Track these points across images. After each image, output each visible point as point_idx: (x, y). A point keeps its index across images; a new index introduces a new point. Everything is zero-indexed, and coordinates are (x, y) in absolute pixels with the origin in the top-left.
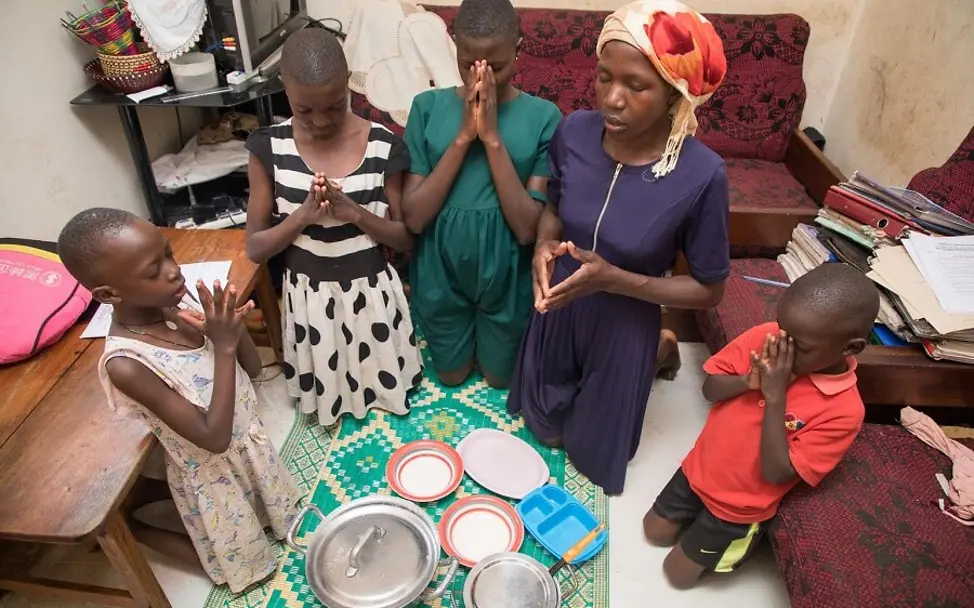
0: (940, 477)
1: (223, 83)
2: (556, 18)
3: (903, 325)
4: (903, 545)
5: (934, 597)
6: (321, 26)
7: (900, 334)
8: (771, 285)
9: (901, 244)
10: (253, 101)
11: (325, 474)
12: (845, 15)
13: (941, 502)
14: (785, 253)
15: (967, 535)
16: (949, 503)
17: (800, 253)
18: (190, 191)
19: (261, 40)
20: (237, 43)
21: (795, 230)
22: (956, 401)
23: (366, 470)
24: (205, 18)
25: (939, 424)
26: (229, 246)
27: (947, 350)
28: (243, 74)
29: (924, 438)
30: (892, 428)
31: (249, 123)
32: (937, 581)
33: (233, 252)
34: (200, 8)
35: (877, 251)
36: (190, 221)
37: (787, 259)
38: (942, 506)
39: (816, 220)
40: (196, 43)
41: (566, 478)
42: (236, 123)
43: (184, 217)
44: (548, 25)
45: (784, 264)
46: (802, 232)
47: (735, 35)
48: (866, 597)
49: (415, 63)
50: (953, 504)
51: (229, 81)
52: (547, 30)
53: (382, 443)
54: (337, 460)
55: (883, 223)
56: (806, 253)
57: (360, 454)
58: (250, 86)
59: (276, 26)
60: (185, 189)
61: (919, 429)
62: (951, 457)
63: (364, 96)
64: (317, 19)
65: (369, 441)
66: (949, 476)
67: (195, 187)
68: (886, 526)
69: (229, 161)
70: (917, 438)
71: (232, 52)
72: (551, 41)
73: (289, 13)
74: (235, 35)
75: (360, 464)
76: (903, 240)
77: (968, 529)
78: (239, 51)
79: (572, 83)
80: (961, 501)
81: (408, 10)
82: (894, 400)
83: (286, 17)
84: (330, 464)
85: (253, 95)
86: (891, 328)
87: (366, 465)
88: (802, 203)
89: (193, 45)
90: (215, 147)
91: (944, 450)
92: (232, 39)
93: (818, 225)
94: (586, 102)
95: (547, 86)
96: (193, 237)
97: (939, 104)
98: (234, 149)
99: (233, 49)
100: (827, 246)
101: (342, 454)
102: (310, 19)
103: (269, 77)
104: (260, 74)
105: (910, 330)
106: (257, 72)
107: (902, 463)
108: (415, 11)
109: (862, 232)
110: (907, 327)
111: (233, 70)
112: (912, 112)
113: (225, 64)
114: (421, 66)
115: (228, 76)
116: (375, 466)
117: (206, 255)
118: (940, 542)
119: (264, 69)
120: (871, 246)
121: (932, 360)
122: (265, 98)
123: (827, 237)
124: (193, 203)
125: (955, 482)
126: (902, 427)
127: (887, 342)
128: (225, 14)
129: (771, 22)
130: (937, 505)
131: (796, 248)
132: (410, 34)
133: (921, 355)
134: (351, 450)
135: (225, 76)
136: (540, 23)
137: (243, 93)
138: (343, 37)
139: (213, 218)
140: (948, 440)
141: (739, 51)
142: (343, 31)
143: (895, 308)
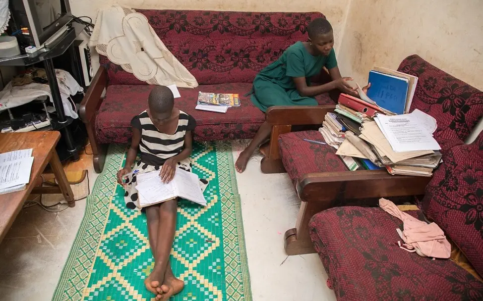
0: (398, 230)
1: (23, 52)
2: (204, 15)
3: (377, 159)
4: (384, 266)
5: (400, 290)
6: (80, 20)
7: (376, 164)
8: (316, 143)
9: (374, 120)
10: (42, 62)
11: (99, 253)
12: (342, 12)
13: (399, 242)
14: (322, 127)
15: (412, 257)
16: (403, 242)
17: (329, 127)
18: (9, 111)
19: (44, 29)
20: (30, 30)
21: (326, 116)
22: (403, 193)
23: (121, 247)
24: (10, 17)
25: (396, 205)
26: (32, 141)
27: (397, 170)
28: (34, 48)
29: (390, 213)
30: (375, 209)
31: (42, 73)
32: (400, 281)
33: (35, 144)
34: (6, 12)
35: (363, 124)
36: (10, 129)
37: (324, 130)
38: (400, 245)
39: (335, 110)
40: (5, 31)
41: (224, 237)
42: (34, 73)
43: (6, 127)
44: (200, 19)
45: (322, 132)
46: (329, 116)
47: (292, 22)
48: (369, 294)
49: (132, 39)
50: (405, 243)
51: (26, 52)
52: (200, 21)
53: (128, 233)
54: (105, 245)
55: (365, 110)
56: (332, 126)
57: (117, 240)
58: (39, 54)
59: (53, 20)
60: (6, 111)
61: (388, 208)
62: (402, 220)
63: (106, 57)
64: (77, 17)
65: (121, 233)
66: (402, 230)
67: (12, 109)
68: (375, 259)
69: (31, 95)
70: (387, 212)
71: (27, 35)
72: (202, 27)
73: (60, 13)
74: (28, 26)
75: (118, 245)
76: (375, 118)
77: (412, 254)
78: (31, 35)
79: (214, 47)
80: (408, 241)
81: (127, 11)
82: (375, 195)
83: (59, 16)
84: (101, 248)
85: (42, 59)
86: (372, 161)
87: (121, 245)
88: (328, 102)
89: (3, 32)
90: (23, 87)
91: (399, 217)
92: (26, 29)
93: (336, 113)
94: (222, 56)
95: (202, 49)
96: (11, 137)
97: (385, 53)
98: (33, 88)
99: (28, 34)
100: (341, 123)
101: (107, 242)
102: (74, 17)
103: (50, 49)
104: (45, 47)
105: (380, 162)
106: (43, 46)
107: (382, 226)
108: (131, 12)
109: (356, 115)
110: (379, 160)
111: (29, 45)
112: (374, 57)
113: (24, 42)
114: (135, 40)
115: (26, 48)
116: (126, 245)
117: (19, 147)
118: (400, 263)
119: (47, 44)
120: (360, 122)
121: (391, 175)
122: (49, 60)
123: (341, 118)
124: (12, 118)
125: (405, 232)
126: (381, 208)
127: (371, 168)
128: (21, 15)
129: (308, 16)
130: (398, 244)
131: (327, 124)
132: (129, 24)
133: (385, 173)
134: (112, 239)
135: (24, 49)
136: (196, 18)
137: (35, 57)
138: (93, 26)
139: (23, 126)
140: (400, 212)
141: (294, 30)
142: (92, 23)
143: (373, 151)
